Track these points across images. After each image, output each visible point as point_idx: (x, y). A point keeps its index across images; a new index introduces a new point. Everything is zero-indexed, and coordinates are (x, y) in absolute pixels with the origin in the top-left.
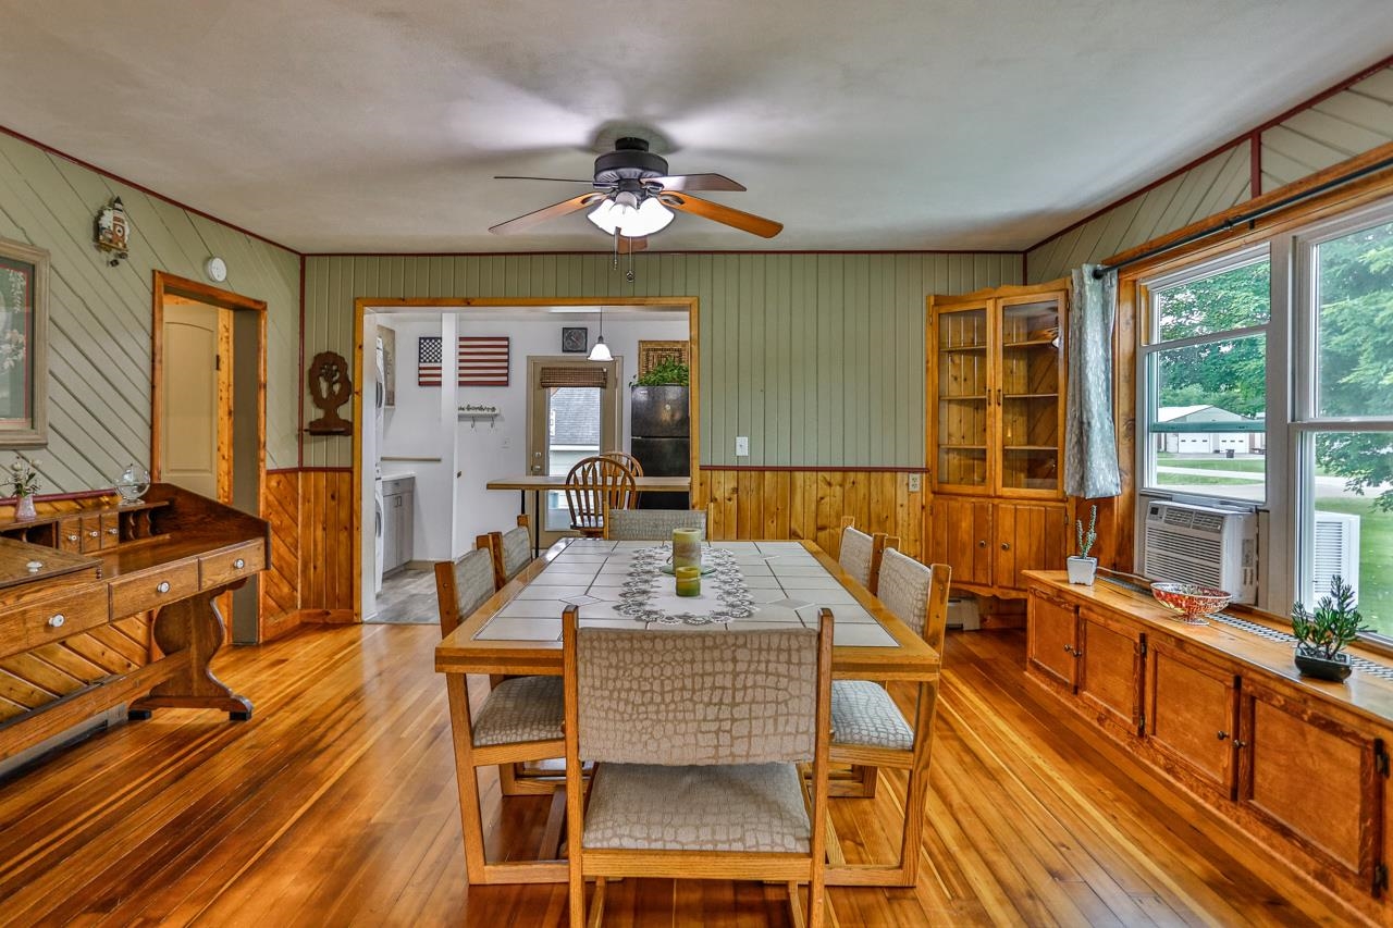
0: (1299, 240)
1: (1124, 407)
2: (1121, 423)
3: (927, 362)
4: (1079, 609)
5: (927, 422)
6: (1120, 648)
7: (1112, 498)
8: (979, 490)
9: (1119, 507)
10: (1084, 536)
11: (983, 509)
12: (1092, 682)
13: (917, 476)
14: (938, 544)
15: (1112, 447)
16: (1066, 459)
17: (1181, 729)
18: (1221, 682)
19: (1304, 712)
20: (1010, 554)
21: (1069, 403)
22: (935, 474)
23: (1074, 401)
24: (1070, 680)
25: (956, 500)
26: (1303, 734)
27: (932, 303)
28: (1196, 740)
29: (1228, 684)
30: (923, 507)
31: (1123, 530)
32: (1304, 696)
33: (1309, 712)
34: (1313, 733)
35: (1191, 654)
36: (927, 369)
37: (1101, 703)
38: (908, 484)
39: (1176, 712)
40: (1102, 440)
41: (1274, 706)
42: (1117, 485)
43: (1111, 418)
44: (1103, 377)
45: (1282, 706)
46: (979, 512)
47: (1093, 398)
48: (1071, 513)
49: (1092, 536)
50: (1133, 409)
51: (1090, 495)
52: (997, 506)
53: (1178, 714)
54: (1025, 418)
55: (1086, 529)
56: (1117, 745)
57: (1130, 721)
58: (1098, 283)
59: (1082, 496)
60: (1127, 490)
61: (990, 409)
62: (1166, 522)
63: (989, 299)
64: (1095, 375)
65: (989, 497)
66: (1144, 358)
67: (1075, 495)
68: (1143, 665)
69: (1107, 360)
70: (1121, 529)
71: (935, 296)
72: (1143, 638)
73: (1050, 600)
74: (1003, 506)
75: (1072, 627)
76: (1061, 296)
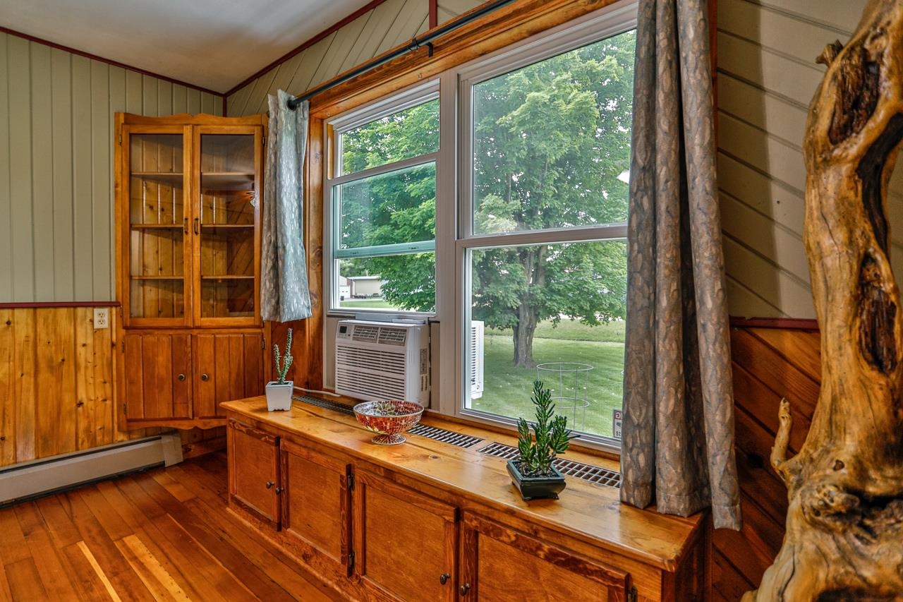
0: (462, 78)
1: (313, 235)
2: (311, 250)
3: (116, 186)
4: (279, 439)
5: (115, 251)
6: (325, 482)
7: (304, 320)
8: (177, 321)
9: (310, 328)
10: (281, 360)
11: (181, 340)
12: (296, 518)
13: (106, 311)
14: (132, 382)
15: (303, 271)
16: (262, 284)
17: (394, 567)
18: (439, 515)
19: (539, 548)
20: (211, 384)
21: (265, 228)
22: (126, 307)
23: (269, 227)
24: (273, 517)
25: (150, 334)
26: (535, 571)
27: (122, 121)
28: (411, 579)
29: (447, 518)
30: (113, 345)
31: (313, 350)
32: (535, 527)
33: (546, 547)
34: (547, 568)
35: (402, 485)
36: (116, 193)
37: (306, 541)
38: (92, 321)
39: (388, 549)
40: (295, 265)
41: (503, 541)
42: (308, 308)
43: (302, 245)
44: (295, 204)
45: (512, 542)
46: (176, 344)
47: (287, 222)
48: (267, 338)
49: (288, 359)
50: (321, 237)
51: (286, 318)
52: (196, 336)
53: (390, 551)
54: (225, 252)
55: (283, 353)
56: (325, 586)
57: (338, 560)
58: (292, 113)
59: (278, 320)
60: (317, 312)
61: (187, 238)
62: (354, 339)
63: (187, 125)
64: (289, 200)
65: (187, 328)
66: (330, 189)
67: (271, 319)
68: (350, 498)
69: (300, 189)
70: (312, 349)
71: (126, 114)
72: (349, 469)
73: (249, 433)
74: (202, 336)
75: (274, 461)
76: (257, 131)
